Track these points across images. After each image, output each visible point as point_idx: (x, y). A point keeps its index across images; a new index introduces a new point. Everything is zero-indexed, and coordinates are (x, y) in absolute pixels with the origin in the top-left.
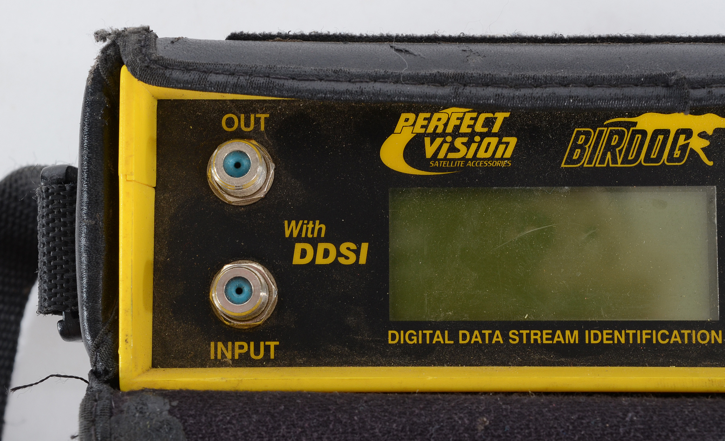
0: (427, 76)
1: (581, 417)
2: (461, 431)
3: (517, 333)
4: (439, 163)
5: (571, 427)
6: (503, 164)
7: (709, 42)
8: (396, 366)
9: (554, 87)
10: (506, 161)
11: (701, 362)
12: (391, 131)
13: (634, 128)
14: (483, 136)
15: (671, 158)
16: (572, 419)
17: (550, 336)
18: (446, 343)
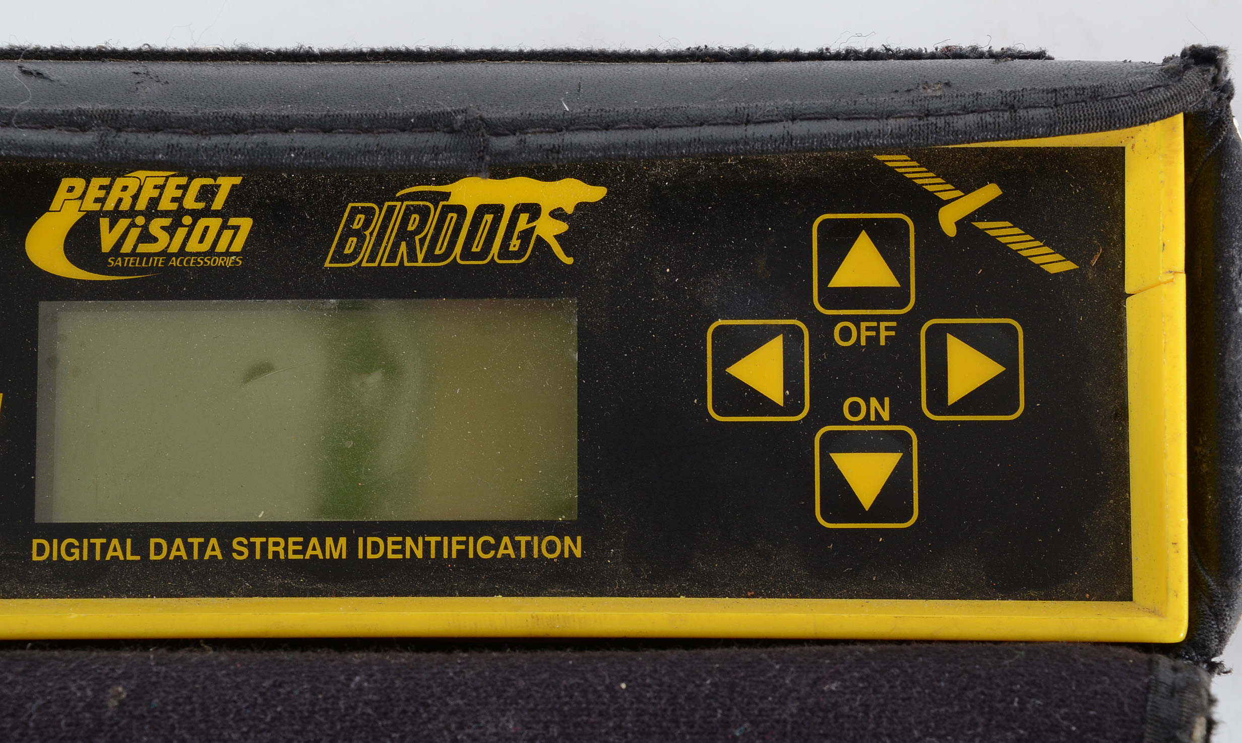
0: (58, 115)
1: (277, 683)
2: (78, 709)
3: (245, 542)
4: (123, 261)
5: (260, 701)
6: (229, 261)
7: (552, 61)
8: (44, 598)
9: (267, 132)
10: (233, 258)
11: (546, 589)
12: (44, 207)
13: (445, 203)
14: (196, 215)
15: (504, 252)
16: (264, 687)
17: (300, 548)
18: (127, 559)
